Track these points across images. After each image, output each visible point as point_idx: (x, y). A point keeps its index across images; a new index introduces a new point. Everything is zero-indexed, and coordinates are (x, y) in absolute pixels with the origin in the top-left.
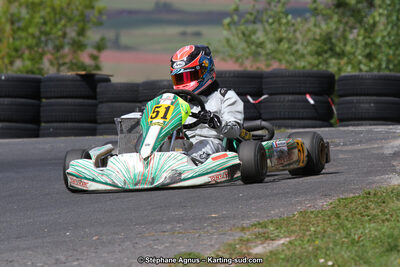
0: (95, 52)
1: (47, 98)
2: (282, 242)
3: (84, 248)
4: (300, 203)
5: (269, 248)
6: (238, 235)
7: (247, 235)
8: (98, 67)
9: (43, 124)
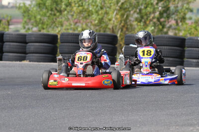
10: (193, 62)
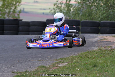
0: (18, 13)
1: (6, 24)
2: (66, 63)
3: (15, 64)
4: (71, 54)
5: (63, 65)
6: (55, 61)
7: (57, 62)
8: (19, 17)
9: (5, 31)
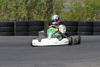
10: (83, 33)
